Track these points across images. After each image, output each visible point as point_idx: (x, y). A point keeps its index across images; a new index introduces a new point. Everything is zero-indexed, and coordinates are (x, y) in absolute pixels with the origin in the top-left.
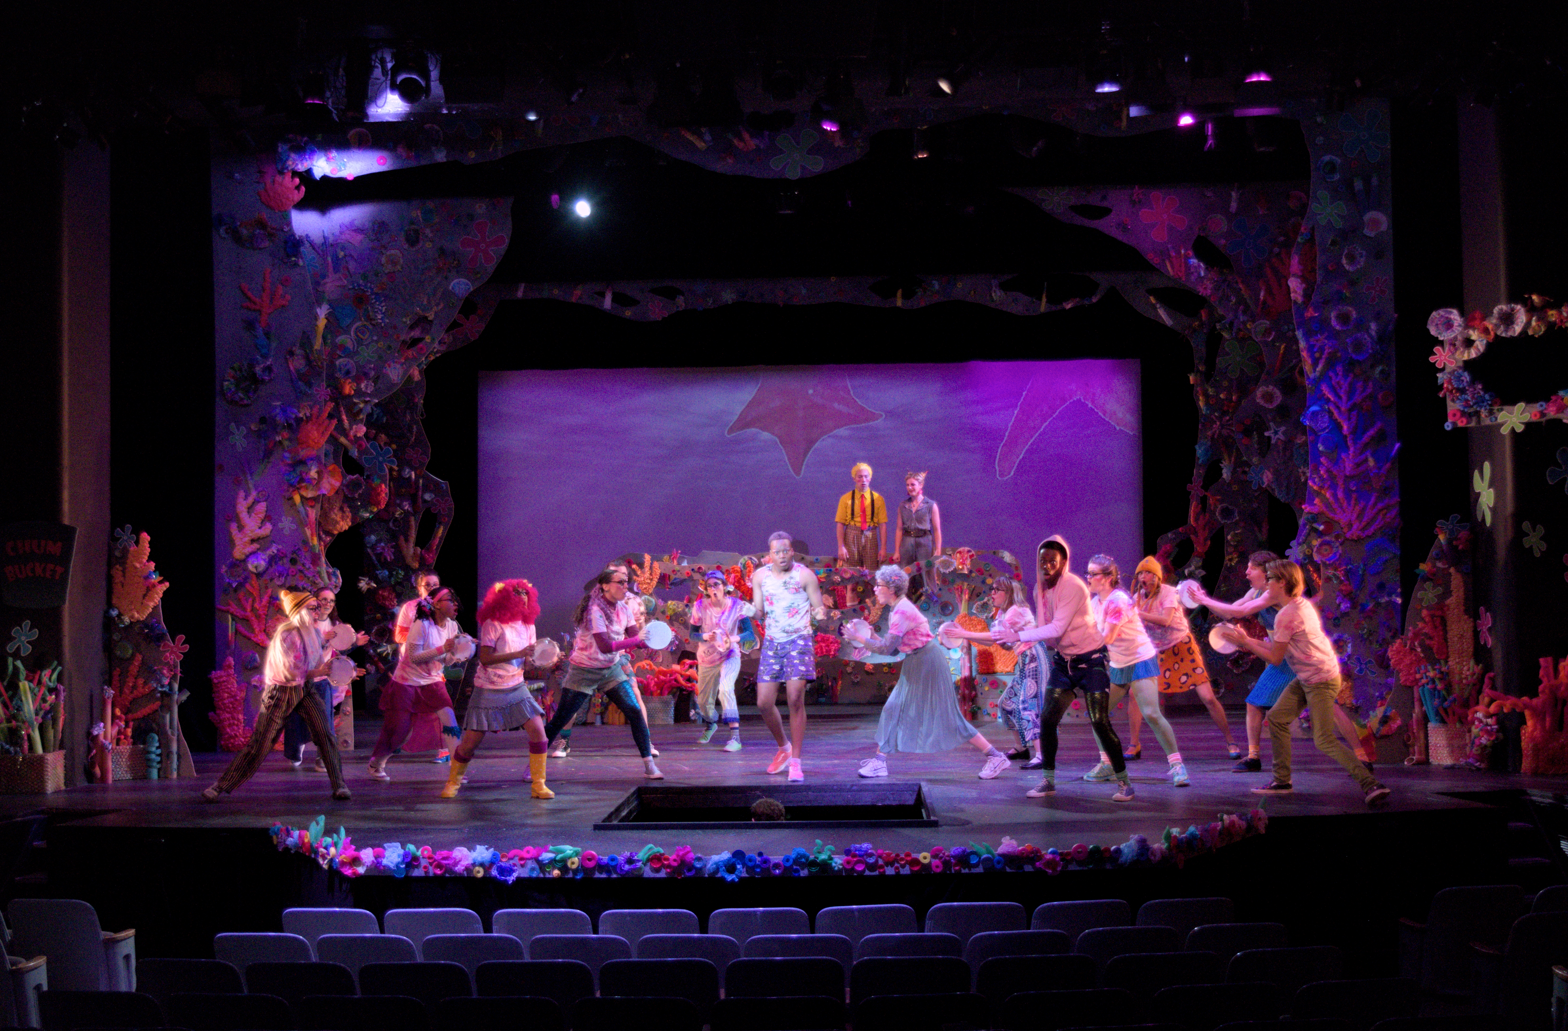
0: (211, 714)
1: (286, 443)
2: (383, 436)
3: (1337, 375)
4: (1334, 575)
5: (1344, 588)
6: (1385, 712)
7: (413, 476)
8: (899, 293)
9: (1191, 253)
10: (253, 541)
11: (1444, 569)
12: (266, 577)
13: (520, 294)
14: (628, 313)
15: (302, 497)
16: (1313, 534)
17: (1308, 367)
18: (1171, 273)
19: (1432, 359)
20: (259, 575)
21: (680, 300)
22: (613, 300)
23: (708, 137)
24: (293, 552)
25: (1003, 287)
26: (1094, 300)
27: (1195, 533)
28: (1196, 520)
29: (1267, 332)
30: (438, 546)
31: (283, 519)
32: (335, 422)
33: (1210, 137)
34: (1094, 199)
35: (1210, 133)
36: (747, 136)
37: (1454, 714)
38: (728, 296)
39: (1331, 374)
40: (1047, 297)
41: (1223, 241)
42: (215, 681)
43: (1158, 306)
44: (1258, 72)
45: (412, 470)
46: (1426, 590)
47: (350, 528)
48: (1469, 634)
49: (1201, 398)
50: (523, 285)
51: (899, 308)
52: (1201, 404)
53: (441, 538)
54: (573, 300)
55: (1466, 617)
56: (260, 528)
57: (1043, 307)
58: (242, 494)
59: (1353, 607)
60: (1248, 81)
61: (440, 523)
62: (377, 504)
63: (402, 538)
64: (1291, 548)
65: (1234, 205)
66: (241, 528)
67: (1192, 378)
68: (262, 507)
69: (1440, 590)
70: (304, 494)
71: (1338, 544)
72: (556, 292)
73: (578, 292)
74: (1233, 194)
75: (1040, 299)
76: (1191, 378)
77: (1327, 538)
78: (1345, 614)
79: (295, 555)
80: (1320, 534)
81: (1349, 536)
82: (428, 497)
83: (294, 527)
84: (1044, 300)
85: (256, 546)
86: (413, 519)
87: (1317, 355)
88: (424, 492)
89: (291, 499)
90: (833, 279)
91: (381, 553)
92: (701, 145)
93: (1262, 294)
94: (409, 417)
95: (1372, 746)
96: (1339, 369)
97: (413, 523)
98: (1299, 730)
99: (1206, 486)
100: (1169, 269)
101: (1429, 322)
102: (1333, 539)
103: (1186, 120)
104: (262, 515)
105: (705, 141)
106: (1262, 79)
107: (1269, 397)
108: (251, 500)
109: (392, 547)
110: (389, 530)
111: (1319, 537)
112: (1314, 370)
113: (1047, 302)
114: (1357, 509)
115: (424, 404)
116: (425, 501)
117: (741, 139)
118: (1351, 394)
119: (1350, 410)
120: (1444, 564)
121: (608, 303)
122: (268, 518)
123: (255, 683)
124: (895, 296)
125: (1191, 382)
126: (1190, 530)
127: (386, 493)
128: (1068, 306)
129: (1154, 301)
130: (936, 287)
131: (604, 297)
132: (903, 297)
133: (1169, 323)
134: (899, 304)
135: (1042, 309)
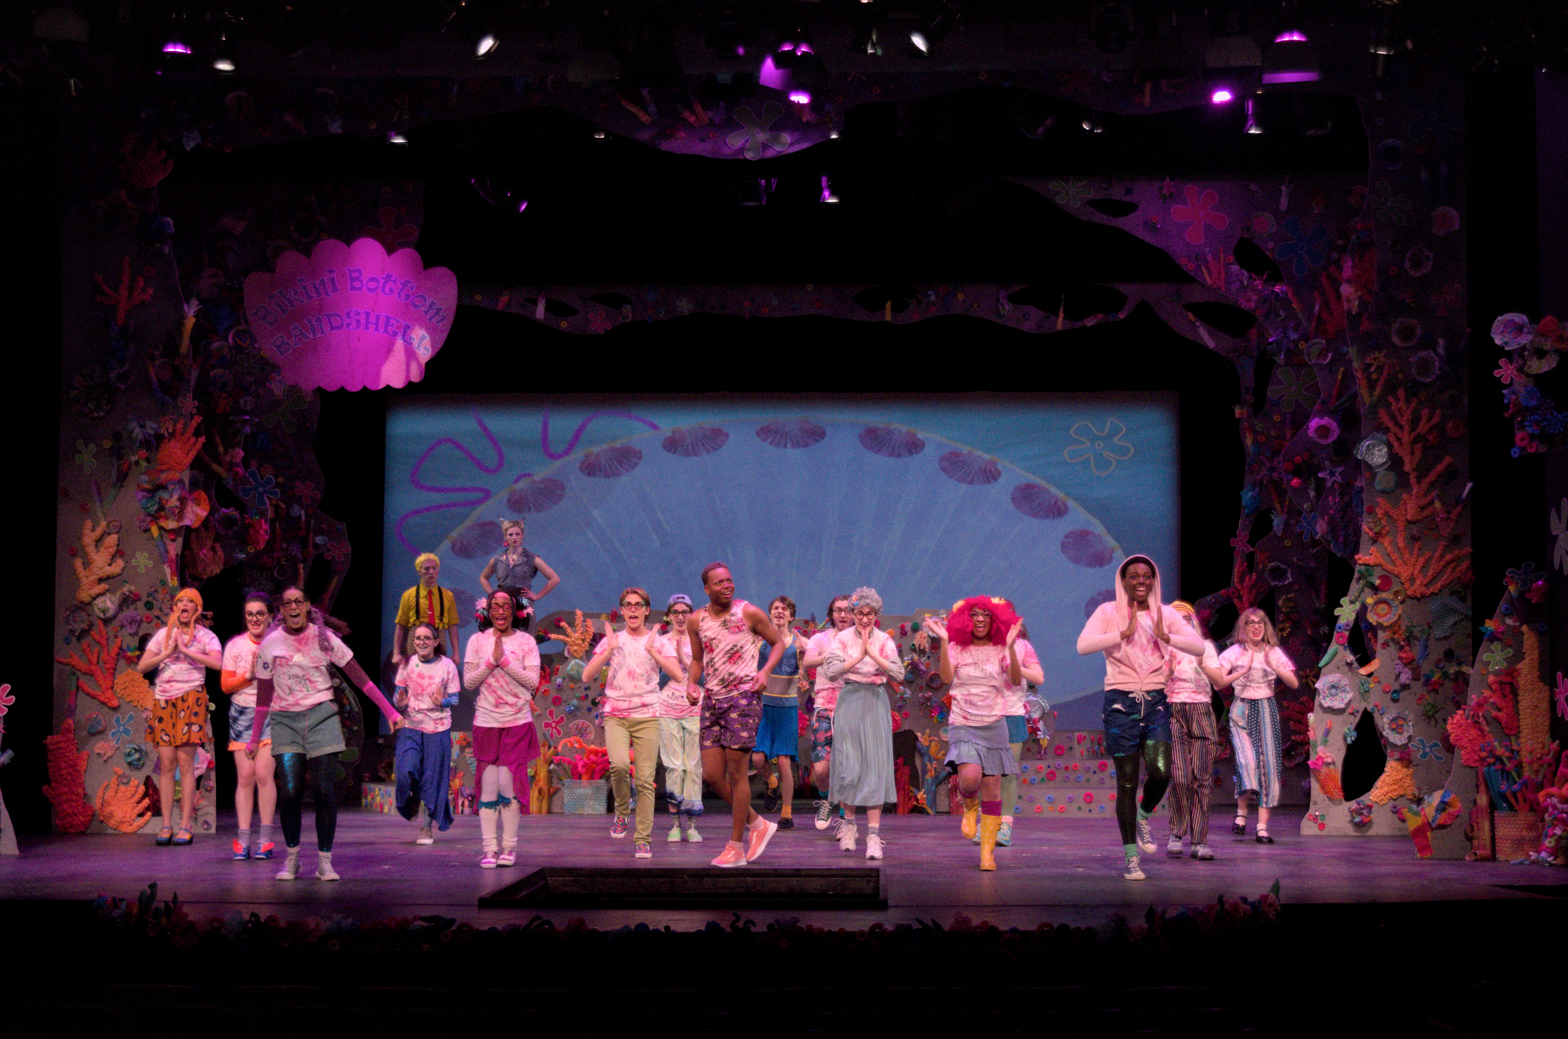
0: (45, 787)
1: (144, 464)
2: (267, 465)
3: (1398, 400)
4: (1393, 640)
5: (1403, 655)
6: (1443, 797)
7: (303, 515)
8: (888, 305)
9: (1232, 259)
10: (101, 580)
11: (1515, 627)
12: (116, 623)
14: (564, 325)
15: (161, 528)
16: (1367, 590)
17: (1364, 392)
18: (1209, 281)
19: (1496, 373)
20: (106, 621)
21: (627, 309)
22: (547, 309)
23: (652, 109)
24: (149, 595)
25: (1014, 299)
26: (1122, 316)
27: (1240, 598)
28: (1241, 580)
29: (1322, 354)
31: (138, 554)
32: (203, 439)
33: (1250, 118)
34: (1118, 193)
35: (1250, 112)
36: (699, 108)
37: (1525, 801)
38: (684, 306)
39: (1391, 399)
40: (1064, 312)
41: (1271, 245)
42: (52, 747)
43: (1198, 324)
44: (1290, 30)
45: (302, 508)
46: (1493, 652)
47: (222, 571)
48: (1544, 706)
49: (1248, 434)
51: (887, 322)
52: (1249, 441)
54: (499, 307)
55: (1541, 684)
56: (110, 565)
57: (1060, 323)
58: (89, 524)
59: (1416, 678)
60: (1279, 41)
61: (335, 572)
62: (255, 543)
64: (1341, 606)
65: (1284, 201)
66: (87, 564)
67: (1237, 411)
68: (112, 540)
69: (1510, 652)
70: (163, 524)
71: (1397, 602)
72: (478, 297)
73: (505, 298)
74: (1284, 188)
75: (1057, 315)
77: (1384, 595)
78: (1405, 687)
79: (151, 599)
80: (1375, 589)
81: (1409, 592)
82: (319, 540)
83: (151, 564)
84: (1061, 315)
85: (104, 586)
86: (301, 566)
87: (1374, 376)
88: (315, 535)
89: (147, 530)
90: (810, 287)
92: (645, 118)
93: (1317, 307)
94: (299, 444)
95: (1427, 837)
96: (1401, 392)
97: (301, 571)
98: (1349, 826)
99: (1252, 542)
100: (1206, 276)
101: (1493, 330)
102: (1392, 597)
103: (1222, 96)
104: (113, 550)
105: (648, 113)
106: (1296, 38)
107: (1323, 431)
108: (99, 532)
110: (272, 580)
111: (1376, 594)
112: (1371, 396)
113: (1064, 318)
114: (1421, 560)
116: (316, 546)
117: (693, 112)
118: (1415, 423)
119: (1414, 442)
120: (1515, 621)
121: (540, 312)
122: (119, 553)
123: (99, 751)
124: (884, 309)
125: (1237, 416)
126: (1233, 593)
127: (266, 531)
128: (1090, 322)
129: (1193, 319)
130: (933, 298)
131: (536, 305)
132: (893, 310)
133: (1211, 344)
134: (888, 318)
135: (1059, 327)
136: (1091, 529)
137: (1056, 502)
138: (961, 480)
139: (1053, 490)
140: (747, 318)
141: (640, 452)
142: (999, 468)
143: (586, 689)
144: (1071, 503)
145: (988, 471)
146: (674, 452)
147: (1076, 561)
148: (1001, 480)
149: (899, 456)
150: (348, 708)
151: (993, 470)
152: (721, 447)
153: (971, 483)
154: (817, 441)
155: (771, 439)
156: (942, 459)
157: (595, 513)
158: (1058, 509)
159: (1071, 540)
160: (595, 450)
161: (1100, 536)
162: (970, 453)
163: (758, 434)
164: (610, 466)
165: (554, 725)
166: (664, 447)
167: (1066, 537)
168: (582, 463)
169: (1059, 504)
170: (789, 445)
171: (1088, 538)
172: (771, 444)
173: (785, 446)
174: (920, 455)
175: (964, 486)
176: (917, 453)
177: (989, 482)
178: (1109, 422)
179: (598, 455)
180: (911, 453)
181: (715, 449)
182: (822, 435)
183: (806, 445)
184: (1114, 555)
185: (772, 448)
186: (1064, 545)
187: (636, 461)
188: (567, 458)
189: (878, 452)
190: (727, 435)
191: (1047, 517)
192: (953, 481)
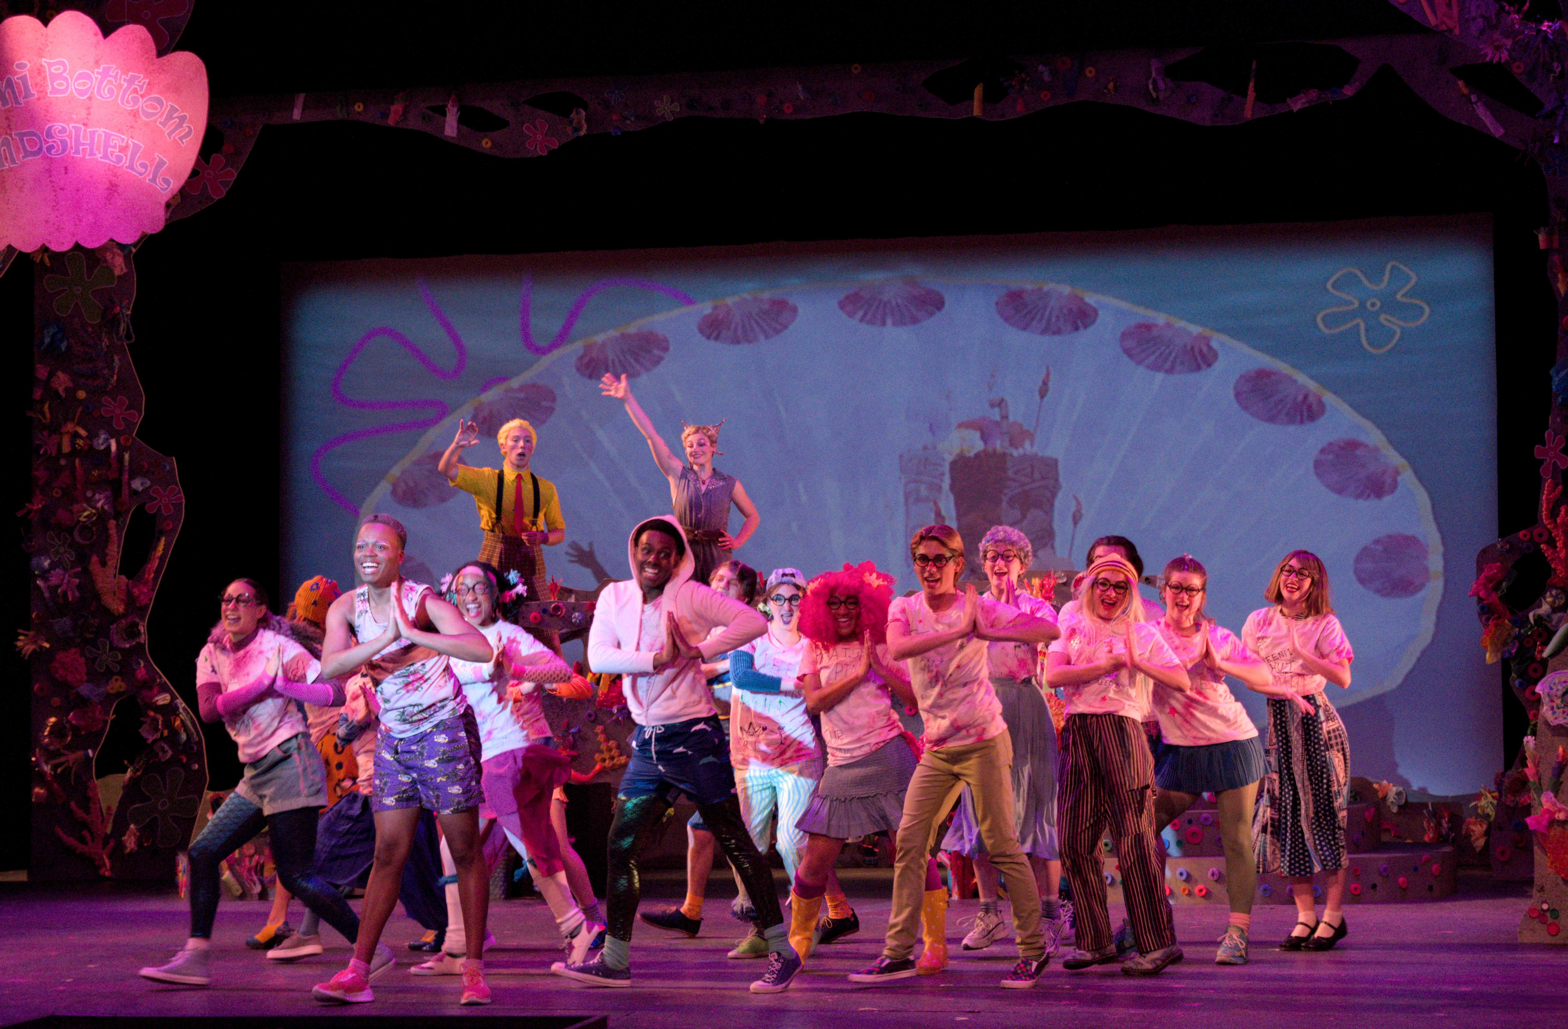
2: (61, 375)
7: (114, 448)
8: (978, 92)
13: (297, 114)
14: (486, 144)
21: (580, 116)
22: (460, 121)
25: (1174, 72)
26: (1349, 91)
27: (1551, 542)
28: (1553, 513)
30: (157, 572)
38: (666, 108)
40: (1255, 90)
43: (1473, 98)
45: (112, 436)
49: (1560, 276)
50: (303, 95)
51: (975, 118)
52: (1561, 285)
53: (162, 558)
54: (391, 122)
57: (1251, 107)
61: (161, 533)
63: (94, 559)
72: (359, 108)
73: (398, 107)
75: (1245, 96)
76: (1541, 237)
82: (137, 484)
84: (1251, 94)
86: (112, 523)
88: (132, 477)
90: (856, 69)
91: (58, 588)
94: (105, 341)
97: (113, 532)
109: (76, 575)
110: (73, 545)
113: (1257, 99)
115: (133, 317)
116: (134, 492)
121: (452, 127)
125: (1542, 246)
126: (1541, 535)
128: (1298, 104)
129: (1465, 91)
130: (1046, 77)
131: (444, 115)
132: (987, 99)
133: (1496, 130)
134: (977, 112)
135: (1248, 114)
136: (1362, 438)
137: (1306, 397)
138: (1156, 367)
139: (1302, 378)
140: (762, 121)
141: (666, 340)
142: (1214, 344)
144: (1329, 398)
145: (1196, 350)
146: (717, 338)
147: (1340, 491)
148: (1219, 366)
149: (1058, 332)
150: (184, 737)
151: (1205, 349)
152: (786, 327)
153: (1170, 371)
154: (932, 314)
155: (861, 313)
156: (1125, 336)
157: (601, 434)
158: (1310, 407)
159: (1331, 457)
160: (600, 338)
161: (1377, 450)
162: (1168, 325)
163: (842, 305)
164: (620, 361)
166: (701, 331)
167: (1322, 451)
168: (581, 358)
169: (1311, 399)
170: (889, 321)
171: (1358, 452)
172: (861, 320)
173: (884, 324)
174: (1091, 329)
175: (1160, 376)
176: (1085, 327)
177: (1199, 368)
178: (1389, 267)
179: (604, 345)
180: (1077, 329)
181: (777, 332)
182: (939, 304)
183: (915, 320)
184: (1399, 479)
185: (864, 327)
186: (1318, 464)
187: (661, 354)
188: (556, 353)
189: (1025, 329)
190: (795, 310)
191: (1291, 422)
192: (1141, 369)
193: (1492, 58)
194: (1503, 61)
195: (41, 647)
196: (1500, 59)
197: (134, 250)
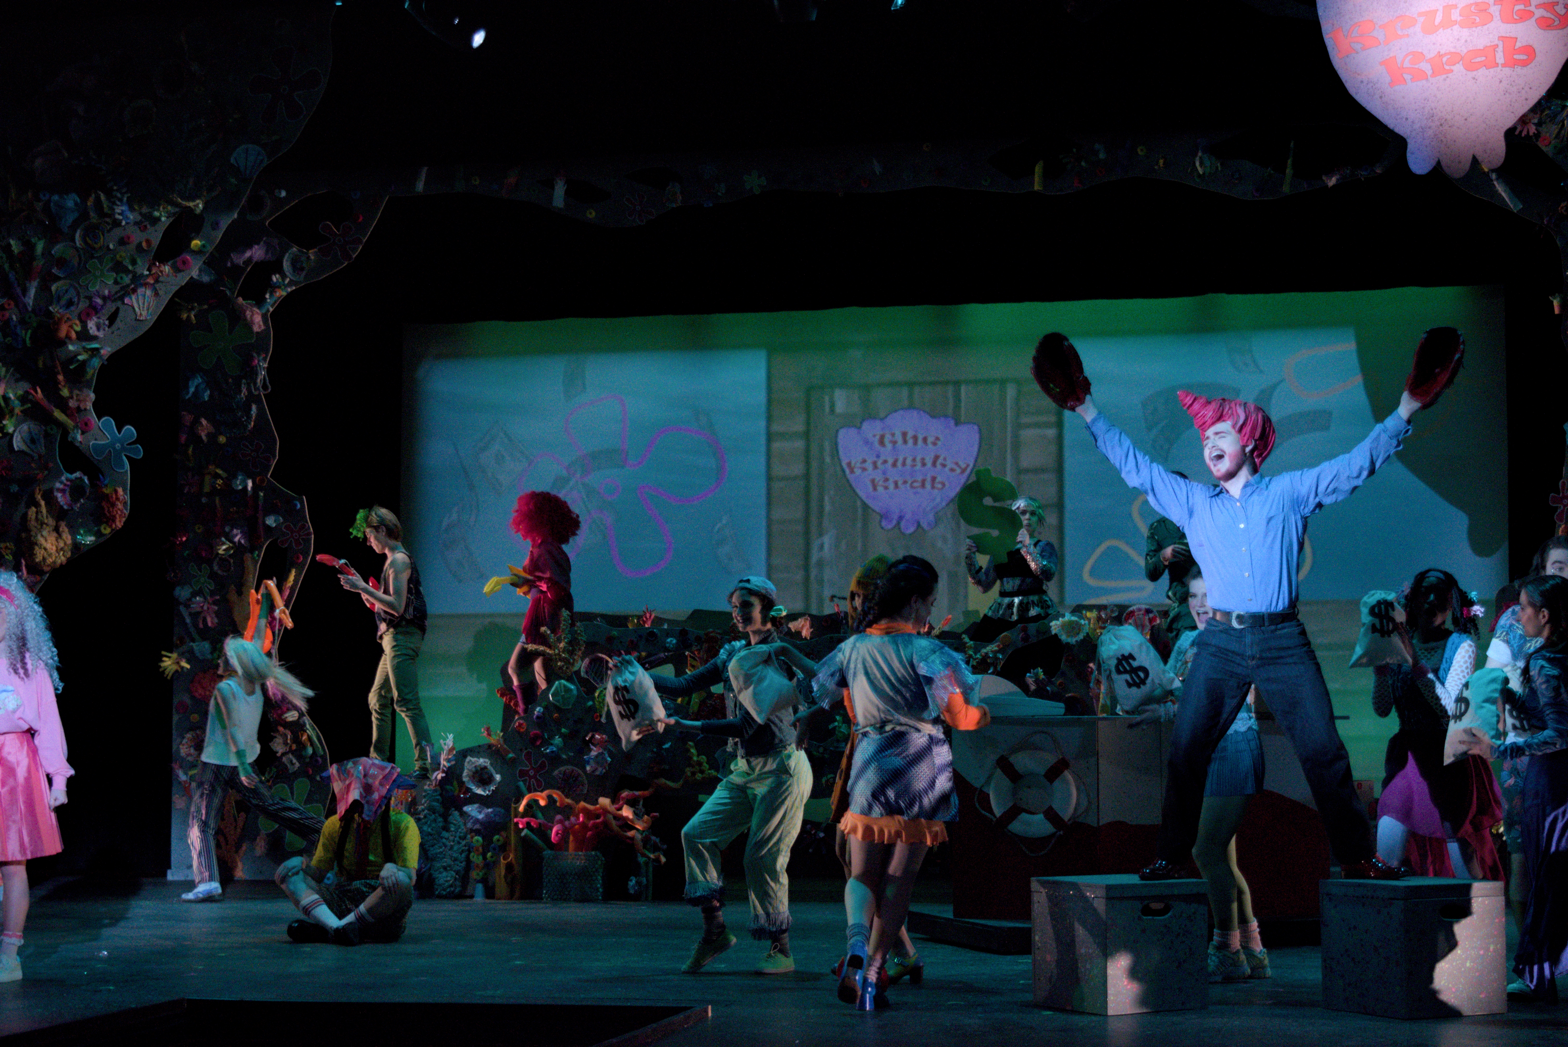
2: (204, 422)
7: (250, 487)
8: (1038, 169)
13: (420, 186)
14: (592, 214)
21: (675, 189)
22: (567, 193)
25: (1219, 151)
26: (1379, 169)
38: (754, 182)
40: (1293, 167)
43: (1493, 176)
45: (249, 477)
47: (69, 560)
50: (425, 170)
51: (1036, 193)
53: (292, 588)
54: (504, 194)
57: (1289, 183)
61: (293, 565)
62: (111, 520)
63: (232, 588)
72: (475, 181)
73: (511, 181)
75: (1283, 172)
76: (1556, 303)
82: (271, 521)
84: (1289, 171)
86: (248, 556)
88: (267, 513)
90: (927, 147)
91: (199, 613)
94: (244, 390)
97: (249, 563)
109: (215, 603)
110: (213, 576)
113: (1294, 176)
115: (269, 370)
116: (268, 528)
121: (559, 198)
125: (1557, 311)
127: (125, 503)
128: (1332, 181)
130: (1102, 156)
131: (553, 188)
132: (1047, 176)
133: (1515, 206)
134: (1037, 187)
135: (1286, 189)
140: (840, 195)
143: (575, 722)
150: (310, 751)
165: (532, 773)
193: (1521, 132)
194: (1531, 134)
195: (182, 668)
196: (1528, 132)
197: (271, 310)
